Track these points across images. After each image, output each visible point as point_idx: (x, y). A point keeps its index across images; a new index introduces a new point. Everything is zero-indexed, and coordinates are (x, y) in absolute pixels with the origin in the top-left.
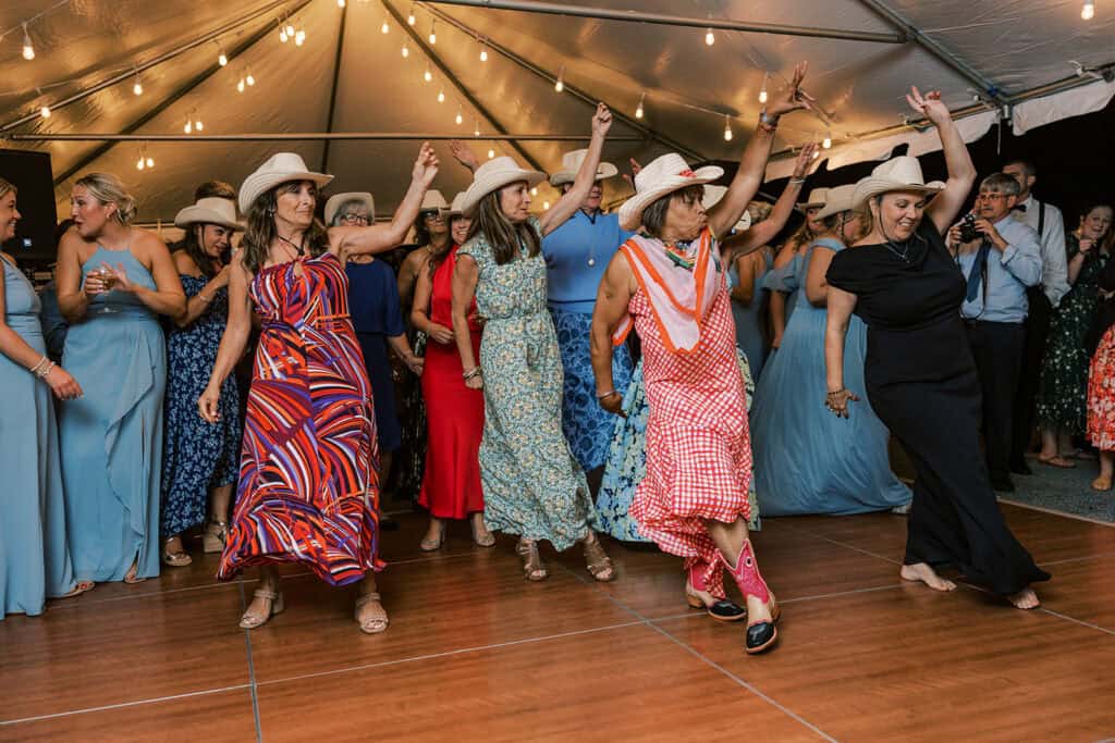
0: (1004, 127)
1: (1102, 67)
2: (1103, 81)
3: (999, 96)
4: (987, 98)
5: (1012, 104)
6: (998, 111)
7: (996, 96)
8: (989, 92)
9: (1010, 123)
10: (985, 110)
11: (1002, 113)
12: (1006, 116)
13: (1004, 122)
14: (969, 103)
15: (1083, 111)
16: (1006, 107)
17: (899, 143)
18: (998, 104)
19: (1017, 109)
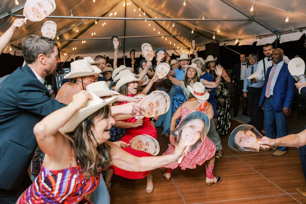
0: (278, 40)
1: (299, 29)
2: (300, 32)
3: (276, 33)
4: (274, 33)
5: (280, 35)
6: (277, 36)
7: (276, 32)
8: (274, 32)
9: (279, 39)
10: (274, 35)
11: (277, 37)
12: (279, 38)
13: (278, 39)
14: (270, 34)
15: (294, 40)
16: (279, 36)
17: (255, 41)
18: (277, 34)
19: (281, 36)
